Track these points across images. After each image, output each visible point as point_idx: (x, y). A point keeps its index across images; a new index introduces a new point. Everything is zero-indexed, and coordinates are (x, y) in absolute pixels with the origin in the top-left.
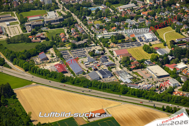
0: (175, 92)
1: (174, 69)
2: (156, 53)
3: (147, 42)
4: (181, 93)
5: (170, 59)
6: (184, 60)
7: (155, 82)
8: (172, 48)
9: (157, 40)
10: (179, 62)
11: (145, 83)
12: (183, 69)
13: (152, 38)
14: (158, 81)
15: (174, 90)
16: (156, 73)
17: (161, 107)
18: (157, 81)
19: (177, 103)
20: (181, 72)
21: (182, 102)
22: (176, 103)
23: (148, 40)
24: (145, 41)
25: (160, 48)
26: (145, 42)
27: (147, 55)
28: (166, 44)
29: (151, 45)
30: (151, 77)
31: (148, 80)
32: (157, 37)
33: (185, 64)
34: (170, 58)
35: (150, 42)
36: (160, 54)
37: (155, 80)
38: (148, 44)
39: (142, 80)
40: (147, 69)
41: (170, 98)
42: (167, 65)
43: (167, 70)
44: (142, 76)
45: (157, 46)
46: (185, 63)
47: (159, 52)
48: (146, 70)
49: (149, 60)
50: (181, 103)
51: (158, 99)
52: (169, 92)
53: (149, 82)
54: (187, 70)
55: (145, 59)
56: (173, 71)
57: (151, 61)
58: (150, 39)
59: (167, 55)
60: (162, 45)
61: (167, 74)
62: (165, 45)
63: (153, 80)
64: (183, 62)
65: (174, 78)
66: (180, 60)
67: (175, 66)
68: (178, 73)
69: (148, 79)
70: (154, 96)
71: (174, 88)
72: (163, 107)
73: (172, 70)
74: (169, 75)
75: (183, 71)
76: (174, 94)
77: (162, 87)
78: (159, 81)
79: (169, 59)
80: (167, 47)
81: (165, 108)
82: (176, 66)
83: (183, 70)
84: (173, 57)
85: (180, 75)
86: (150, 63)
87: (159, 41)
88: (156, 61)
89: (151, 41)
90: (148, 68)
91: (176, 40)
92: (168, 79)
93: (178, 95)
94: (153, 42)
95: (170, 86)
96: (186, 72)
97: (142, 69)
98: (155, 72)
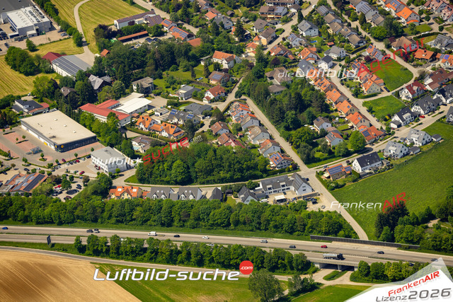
0: (115, 187)
1: (109, 117)
2: (53, 71)
3: (21, 40)
4: (135, 190)
5: (96, 87)
6: (142, 85)
7: (52, 165)
8: (101, 50)
9: (52, 29)
10: (125, 95)
11: (16, 172)
12: (140, 112)
13: (35, 25)
14: (61, 162)
15: (111, 183)
16: (54, 137)
17: (72, 241)
18: (57, 162)
19: (122, 222)
20: (133, 124)
21: (138, 217)
22: (118, 221)
23: (23, 30)
24: (12, 37)
25: (64, 54)
26: (13, 39)
27: (21, 83)
28: (81, 38)
29: (33, 48)
30: (37, 151)
31: (25, 160)
32: (52, 20)
33: (145, 97)
34: (96, 82)
35: (30, 39)
36: (64, 74)
37: (50, 160)
38: (22, 45)
39: (8, 164)
40: (23, 127)
41: (99, 210)
42: (87, 108)
43: (88, 123)
44: (6, 150)
45: (54, 50)
46: (146, 92)
47: (60, 66)
48: (21, 131)
49: (30, 98)
50: (134, 219)
51: (60, 218)
52: (95, 193)
53: (31, 168)
54: (152, 114)
55: (15, 95)
56: (106, 124)
57: (36, 101)
58: (30, 28)
59: (84, 75)
60: (71, 43)
61: (88, 134)
62: (80, 43)
63: (45, 160)
64: (138, 92)
65: (112, 146)
66: (128, 85)
67: (115, 107)
68: (124, 128)
69: (28, 157)
70: (48, 210)
71: (114, 177)
72: (78, 241)
73: (103, 119)
74: (94, 138)
75: (140, 120)
76: (113, 196)
77: (75, 180)
78: (63, 160)
79: (92, 87)
80: (85, 48)
81: (84, 242)
82: (118, 106)
83: (138, 117)
84: (107, 79)
85: (130, 134)
86: (31, 105)
87: (61, 31)
88: (51, 98)
89: (33, 35)
90: (26, 124)
91: (115, 25)
92: (93, 150)
93: (126, 196)
94: (41, 37)
95: (101, 171)
96: (148, 123)
97: (7, 130)
98: (47, 133)
